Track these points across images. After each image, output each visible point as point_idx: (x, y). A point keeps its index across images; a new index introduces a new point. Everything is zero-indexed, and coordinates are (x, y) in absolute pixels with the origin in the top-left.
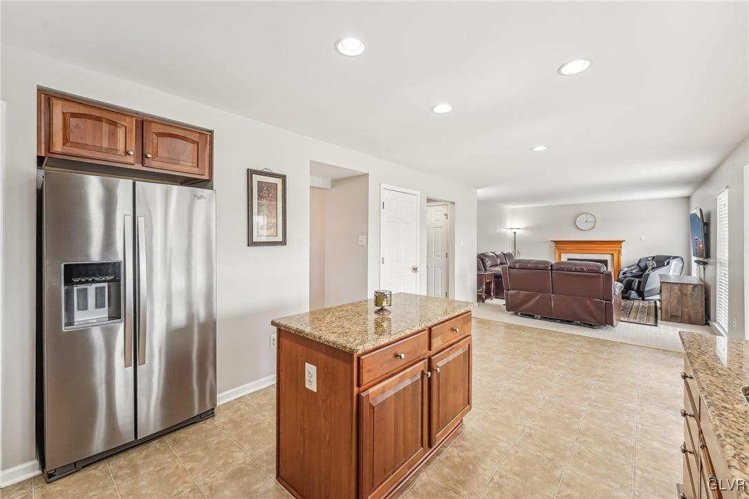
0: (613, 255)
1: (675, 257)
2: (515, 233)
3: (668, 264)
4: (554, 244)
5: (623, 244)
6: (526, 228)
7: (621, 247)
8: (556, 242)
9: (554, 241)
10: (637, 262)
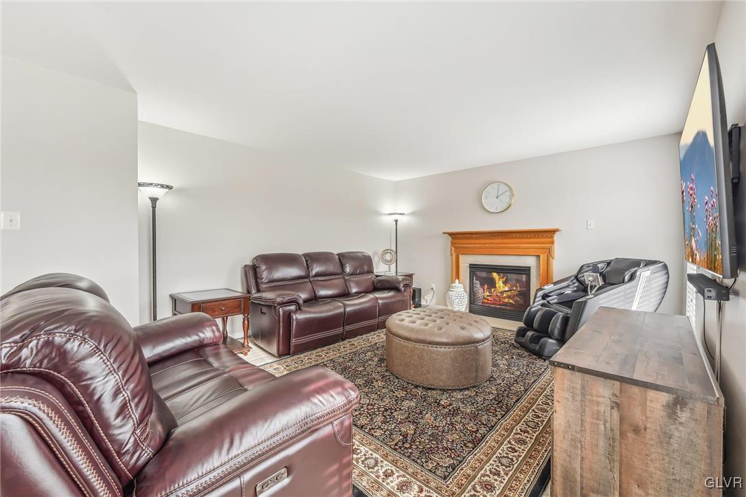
0: (538, 257)
1: (649, 263)
2: (396, 221)
3: (632, 277)
4: (450, 239)
5: (556, 236)
6: (413, 214)
7: (553, 243)
8: (454, 236)
9: (450, 234)
10: (575, 272)
